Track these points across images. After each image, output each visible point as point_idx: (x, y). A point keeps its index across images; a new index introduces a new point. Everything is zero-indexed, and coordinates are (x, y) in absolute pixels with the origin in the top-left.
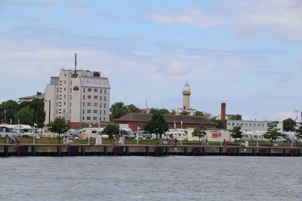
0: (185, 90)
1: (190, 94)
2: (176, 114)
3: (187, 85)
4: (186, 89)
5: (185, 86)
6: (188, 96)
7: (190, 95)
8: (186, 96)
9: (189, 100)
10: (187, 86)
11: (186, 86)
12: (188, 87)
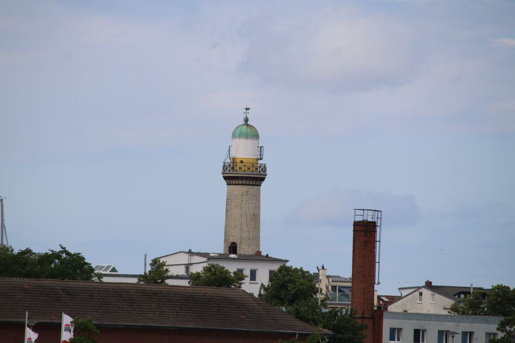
0: (233, 154)
1: (263, 179)
2: (169, 282)
3: (248, 131)
4: (243, 150)
5: (234, 136)
6: (252, 189)
7: (263, 184)
8: (238, 189)
9: (258, 208)
10: (247, 137)
11: (241, 136)
12: (250, 142)
